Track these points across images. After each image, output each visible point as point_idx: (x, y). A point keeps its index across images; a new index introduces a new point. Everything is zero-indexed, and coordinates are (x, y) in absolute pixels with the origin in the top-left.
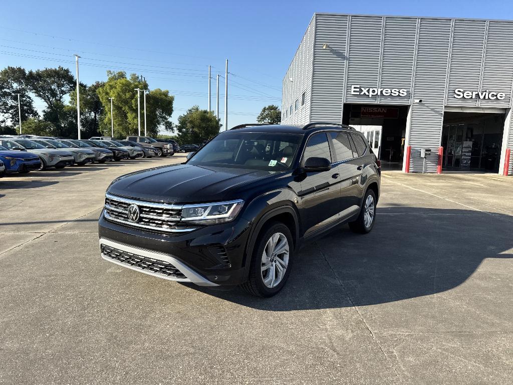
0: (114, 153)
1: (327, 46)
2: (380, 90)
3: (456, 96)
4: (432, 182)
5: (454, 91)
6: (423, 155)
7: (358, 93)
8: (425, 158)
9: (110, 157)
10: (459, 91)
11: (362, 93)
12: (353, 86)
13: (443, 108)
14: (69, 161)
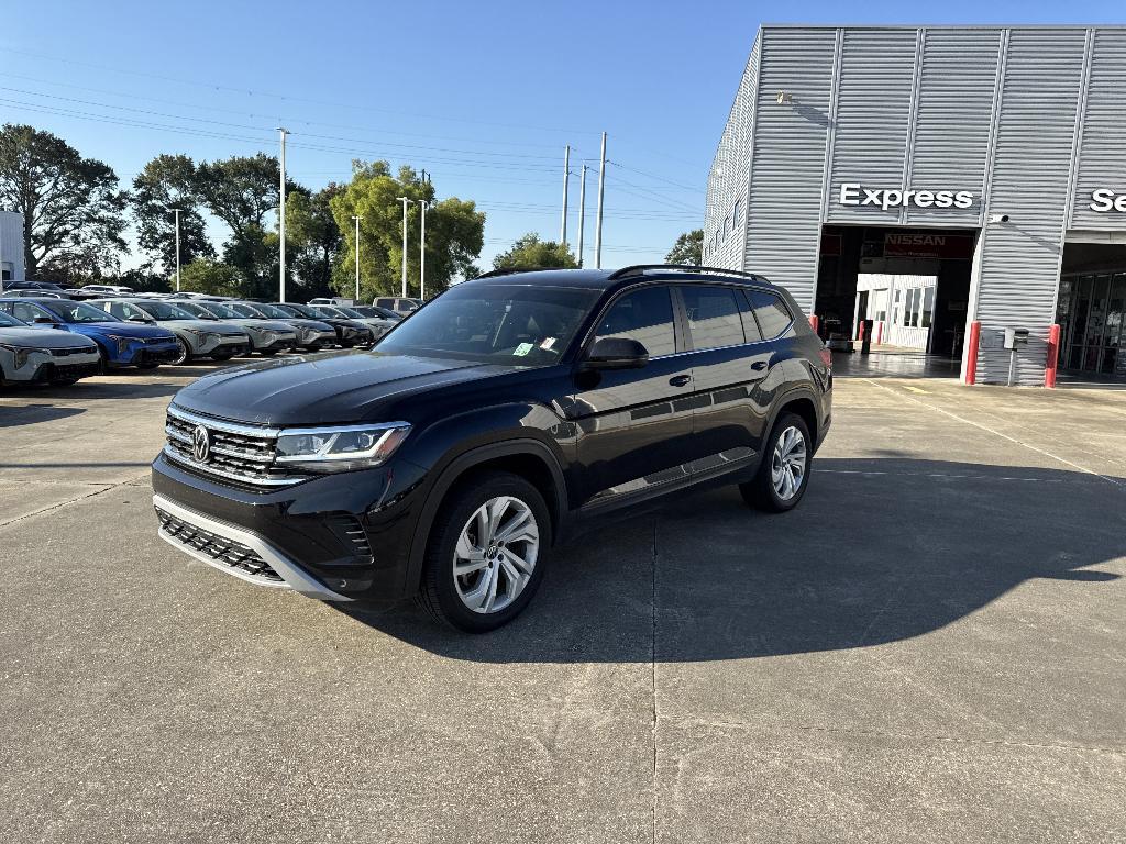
0: (339, 331)
1: (788, 97)
2: (907, 194)
3: (1094, 206)
4: (1020, 406)
5: (1091, 194)
6: (1009, 344)
7: (857, 202)
8: (1015, 350)
9: (330, 340)
10: (1101, 195)
11: (866, 202)
12: (845, 186)
13: (1063, 234)
14: (239, 347)
